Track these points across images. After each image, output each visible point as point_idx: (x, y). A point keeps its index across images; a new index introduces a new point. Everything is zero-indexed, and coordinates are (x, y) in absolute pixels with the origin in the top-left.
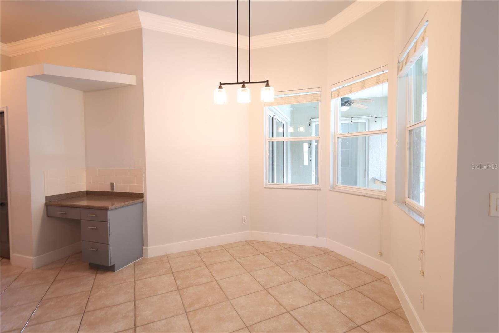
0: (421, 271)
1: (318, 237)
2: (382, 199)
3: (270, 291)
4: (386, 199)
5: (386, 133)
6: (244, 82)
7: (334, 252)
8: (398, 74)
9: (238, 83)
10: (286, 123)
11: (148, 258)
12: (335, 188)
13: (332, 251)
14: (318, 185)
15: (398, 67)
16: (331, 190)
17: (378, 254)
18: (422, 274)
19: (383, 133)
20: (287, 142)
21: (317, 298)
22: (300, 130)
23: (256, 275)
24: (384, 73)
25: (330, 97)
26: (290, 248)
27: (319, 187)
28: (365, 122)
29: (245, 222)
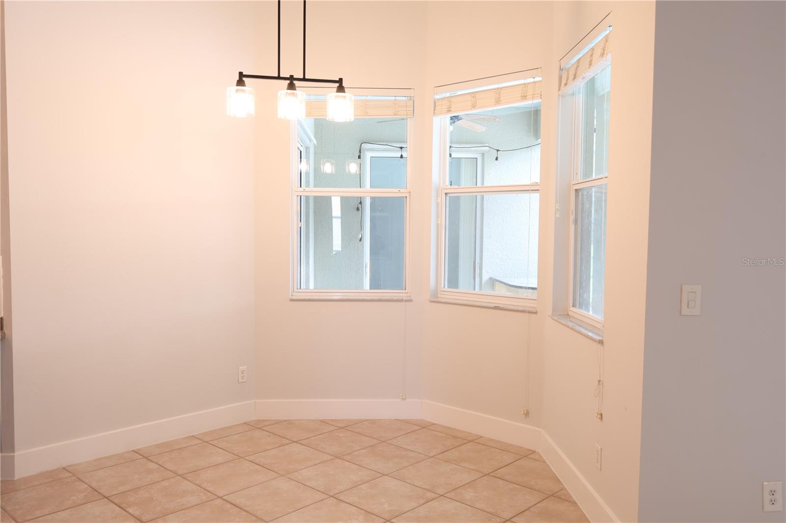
0: (597, 413)
1: (405, 399)
2: (530, 312)
3: (342, 498)
4: (536, 311)
5: (538, 190)
6: (292, 76)
7: (438, 424)
8: (559, 90)
9: (279, 78)
10: (307, 148)
11: (16, 479)
12: (439, 296)
13: (435, 424)
14: (404, 291)
15: (560, 78)
16: (433, 300)
17: (523, 413)
18: (599, 416)
19: (532, 190)
20: (307, 198)
21: (430, 495)
22: (349, 170)
23: (300, 478)
24: (535, 82)
25: (433, 110)
26: (349, 427)
27: (406, 295)
28: (477, 158)
29: (245, 380)
